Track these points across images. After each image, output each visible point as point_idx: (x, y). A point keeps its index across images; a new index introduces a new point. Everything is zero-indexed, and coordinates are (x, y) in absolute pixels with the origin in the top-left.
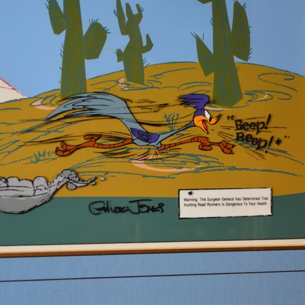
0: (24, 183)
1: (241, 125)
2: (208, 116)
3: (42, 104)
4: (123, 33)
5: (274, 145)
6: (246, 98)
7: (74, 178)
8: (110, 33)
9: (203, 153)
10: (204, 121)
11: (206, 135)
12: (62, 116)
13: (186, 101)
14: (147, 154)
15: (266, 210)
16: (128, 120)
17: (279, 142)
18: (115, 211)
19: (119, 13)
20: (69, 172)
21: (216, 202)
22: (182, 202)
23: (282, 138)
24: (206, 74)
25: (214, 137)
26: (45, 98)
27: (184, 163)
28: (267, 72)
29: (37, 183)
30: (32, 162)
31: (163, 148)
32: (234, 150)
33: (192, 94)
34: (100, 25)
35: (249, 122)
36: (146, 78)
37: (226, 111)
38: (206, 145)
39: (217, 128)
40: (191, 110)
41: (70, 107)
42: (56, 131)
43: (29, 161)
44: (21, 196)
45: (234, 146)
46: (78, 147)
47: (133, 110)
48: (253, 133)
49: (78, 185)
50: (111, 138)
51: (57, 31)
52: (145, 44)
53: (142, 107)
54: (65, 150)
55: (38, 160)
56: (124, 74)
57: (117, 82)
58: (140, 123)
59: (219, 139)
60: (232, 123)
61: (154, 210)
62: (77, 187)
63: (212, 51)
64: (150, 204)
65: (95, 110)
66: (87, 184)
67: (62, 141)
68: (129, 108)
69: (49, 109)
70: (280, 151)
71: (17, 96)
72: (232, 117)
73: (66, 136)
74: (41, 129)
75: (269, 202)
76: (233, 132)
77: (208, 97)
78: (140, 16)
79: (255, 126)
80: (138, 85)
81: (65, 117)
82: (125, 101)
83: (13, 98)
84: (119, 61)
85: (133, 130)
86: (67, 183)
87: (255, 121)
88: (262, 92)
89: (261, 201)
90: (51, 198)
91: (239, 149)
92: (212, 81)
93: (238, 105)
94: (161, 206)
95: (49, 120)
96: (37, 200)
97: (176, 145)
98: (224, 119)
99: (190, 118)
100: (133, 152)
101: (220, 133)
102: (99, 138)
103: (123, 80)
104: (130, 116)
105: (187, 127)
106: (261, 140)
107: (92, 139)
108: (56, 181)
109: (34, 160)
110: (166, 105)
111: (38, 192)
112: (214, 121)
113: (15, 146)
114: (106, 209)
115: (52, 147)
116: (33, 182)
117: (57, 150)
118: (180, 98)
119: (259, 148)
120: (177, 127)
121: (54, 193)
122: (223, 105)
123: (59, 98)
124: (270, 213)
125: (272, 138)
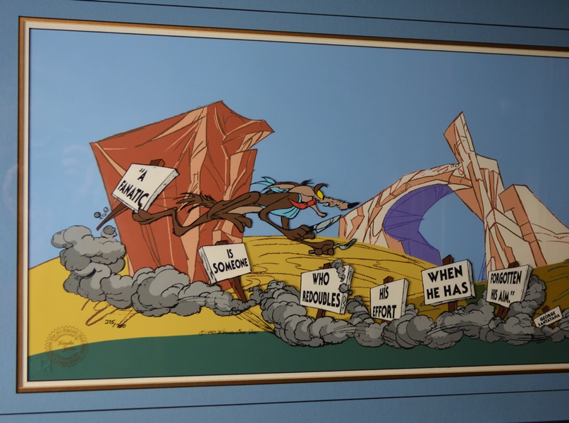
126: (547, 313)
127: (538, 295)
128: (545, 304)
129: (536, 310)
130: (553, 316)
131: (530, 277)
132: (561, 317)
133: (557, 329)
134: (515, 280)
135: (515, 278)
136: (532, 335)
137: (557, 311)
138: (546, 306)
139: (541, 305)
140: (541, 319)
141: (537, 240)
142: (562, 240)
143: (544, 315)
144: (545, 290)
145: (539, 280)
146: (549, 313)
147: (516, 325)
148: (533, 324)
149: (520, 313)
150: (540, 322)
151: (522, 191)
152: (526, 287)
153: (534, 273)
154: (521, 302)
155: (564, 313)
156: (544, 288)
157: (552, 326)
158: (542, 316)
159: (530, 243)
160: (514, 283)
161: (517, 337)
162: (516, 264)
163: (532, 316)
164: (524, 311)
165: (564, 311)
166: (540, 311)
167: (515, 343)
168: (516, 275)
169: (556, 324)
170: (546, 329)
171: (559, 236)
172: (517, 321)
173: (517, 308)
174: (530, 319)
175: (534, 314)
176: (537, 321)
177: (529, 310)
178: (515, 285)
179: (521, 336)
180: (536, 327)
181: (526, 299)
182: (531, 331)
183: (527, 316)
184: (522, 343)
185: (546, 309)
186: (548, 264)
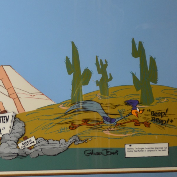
0: (55, 142)
1: (154, 114)
2: (138, 110)
3: (63, 106)
4: (99, 73)
5: (169, 123)
6: (156, 101)
7: (77, 139)
8: (93, 73)
9: (136, 127)
10: (136, 112)
11: (137, 119)
12: (72, 111)
13: (128, 103)
14: (110, 128)
15: (166, 153)
16: (102, 113)
17: (171, 121)
18: (96, 154)
19: (97, 64)
20: (75, 137)
21: (142, 150)
22: (126, 150)
23: (173, 119)
24: (137, 91)
25: (141, 120)
26: (64, 103)
27: (127, 132)
28: (165, 89)
29: (61, 142)
30: (59, 132)
31: (117, 125)
32: (150, 125)
33: (131, 100)
34: (88, 70)
35: (158, 112)
36: (110, 93)
37: (147, 107)
38: (137, 123)
39: (143, 115)
40: (130, 107)
41: (76, 107)
42: (69, 118)
43: (58, 132)
44: (54, 148)
45: (150, 124)
46: (79, 125)
47: (104, 108)
48: (160, 118)
49: (79, 142)
50: (93, 121)
51: (70, 73)
52: (109, 77)
53: (108, 107)
54: (73, 127)
55: (61, 132)
56: (99, 91)
57: (96, 95)
58: (107, 114)
59: (144, 121)
60: (150, 113)
61: (113, 153)
62: (79, 143)
63: (140, 79)
64: (112, 151)
65: (87, 108)
66: (83, 142)
67: (72, 123)
68: (102, 107)
69: (66, 109)
70: (172, 126)
71: (52, 103)
72: (150, 110)
73: (74, 121)
74: (63, 118)
75: (167, 150)
76: (150, 117)
77: (138, 101)
78: (106, 65)
79: (160, 114)
80: (106, 97)
81: (74, 112)
82: (100, 104)
83: (50, 104)
84: (97, 85)
85: (104, 117)
86: (74, 142)
87: (160, 112)
88: (163, 98)
89: (164, 149)
90: (67, 149)
91: (153, 125)
92: (140, 94)
93: (152, 104)
94: (117, 152)
95: (66, 114)
96: (61, 150)
97: (123, 123)
98: (145, 111)
99: (130, 111)
100: (104, 127)
101: (144, 118)
102: (88, 121)
103: (99, 94)
104: (102, 111)
105: (128, 115)
106: (163, 121)
107: (86, 121)
108: (69, 141)
109: (60, 131)
110: (119, 105)
111: (61, 146)
112: (141, 112)
113: (51, 125)
114: (92, 153)
115: (68, 125)
116: (59, 142)
117: (70, 127)
118: (125, 102)
119: (162, 124)
120: (124, 115)
121: (69, 146)
122: (145, 105)
123: (71, 104)
124: (168, 155)
125: (168, 120)
126: (26, 141)
127: (20, 130)
128: (25, 135)
129: (19, 138)
130: (31, 142)
131: (15, 119)
132: (35, 143)
133: (33, 150)
134: (5, 121)
135: (4, 119)
136: (17, 154)
137: (33, 139)
138: (26, 136)
139: (22, 136)
140: (23, 144)
141: (18, 97)
142: (34, 97)
143: (24, 142)
144: (24, 127)
145: (20, 120)
146: (28, 140)
147: (7, 147)
148: (18, 147)
149: (9, 140)
150: (22, 146)
151: (8, 69)
152: (12, 125)
153: (17, 117)
154: (9, 134)
155: (38, 141)
156: (24, 125)
157: (30, 148)
158: (23, 142)
159: (14, 99)
160: (4, 122)
161: (8, 155)
162: (5, 112)
163: (17, 142)
164: (11, 139)
165: (37, 139)
166: (22, 139)
167: (7, 158)
168: (5, 118)
169: (32, 147)
170: (26, 150)
171: (33, 95)
172: (7, 145)
173: (7, 137)
174: (16, 144)
175: (18, 141)
176: (20, 145)
177: (15, 139)
178: (5, 123)
179: (10, 155)
180: (19, 149)
181: (12, 132)
182: (16, 151)
183: (14, 142)
184: (11, 158)
185: (26, 138)
186: (26, 111)
